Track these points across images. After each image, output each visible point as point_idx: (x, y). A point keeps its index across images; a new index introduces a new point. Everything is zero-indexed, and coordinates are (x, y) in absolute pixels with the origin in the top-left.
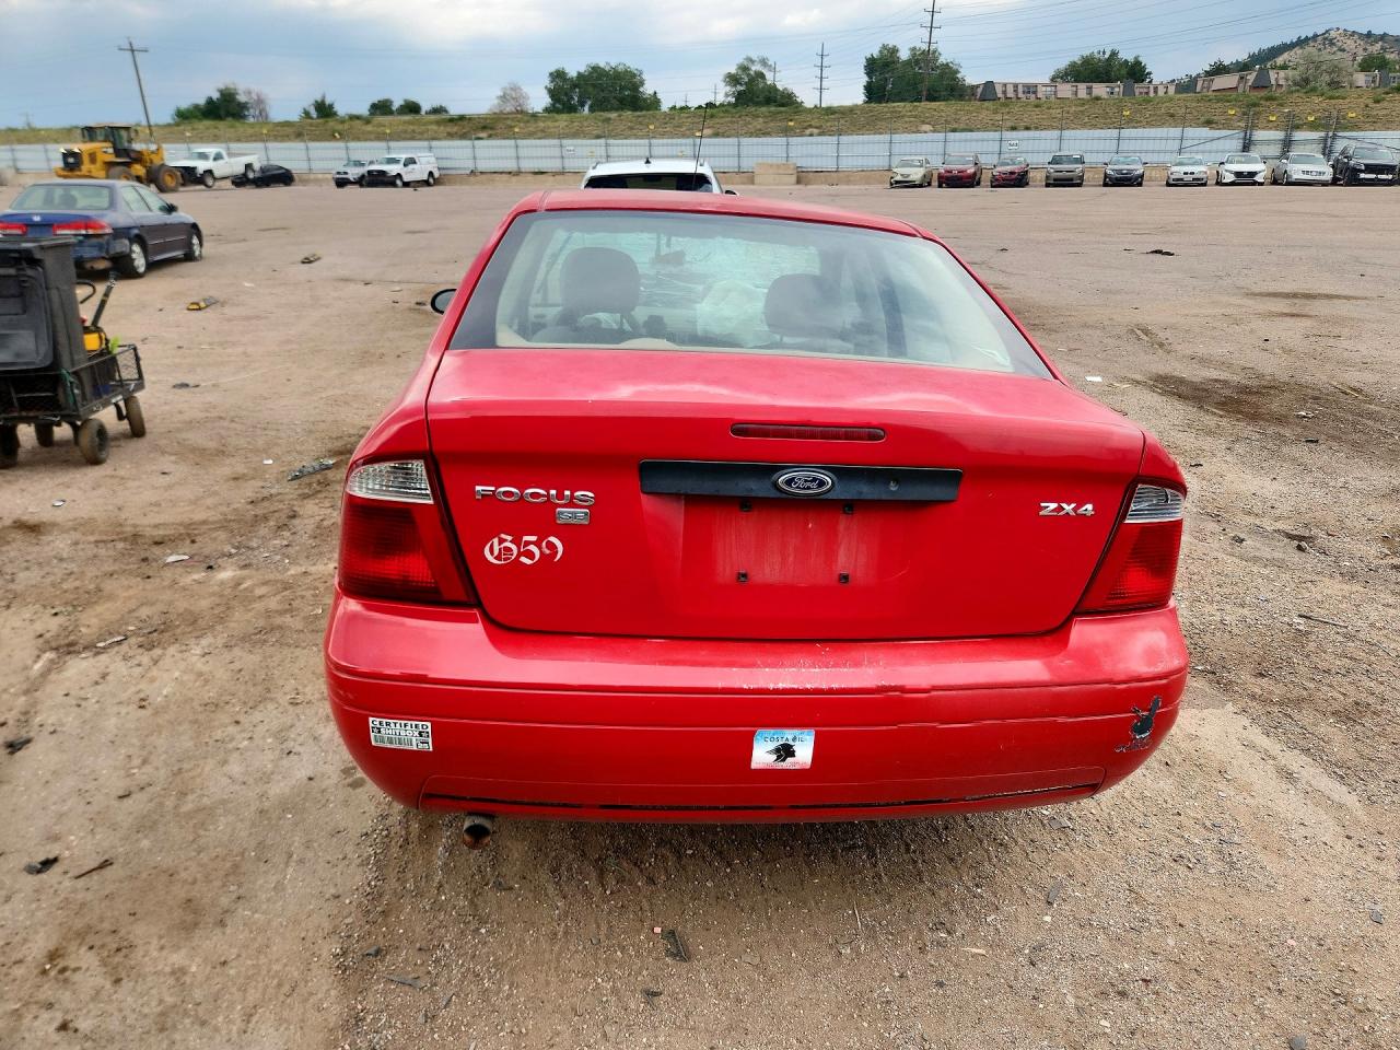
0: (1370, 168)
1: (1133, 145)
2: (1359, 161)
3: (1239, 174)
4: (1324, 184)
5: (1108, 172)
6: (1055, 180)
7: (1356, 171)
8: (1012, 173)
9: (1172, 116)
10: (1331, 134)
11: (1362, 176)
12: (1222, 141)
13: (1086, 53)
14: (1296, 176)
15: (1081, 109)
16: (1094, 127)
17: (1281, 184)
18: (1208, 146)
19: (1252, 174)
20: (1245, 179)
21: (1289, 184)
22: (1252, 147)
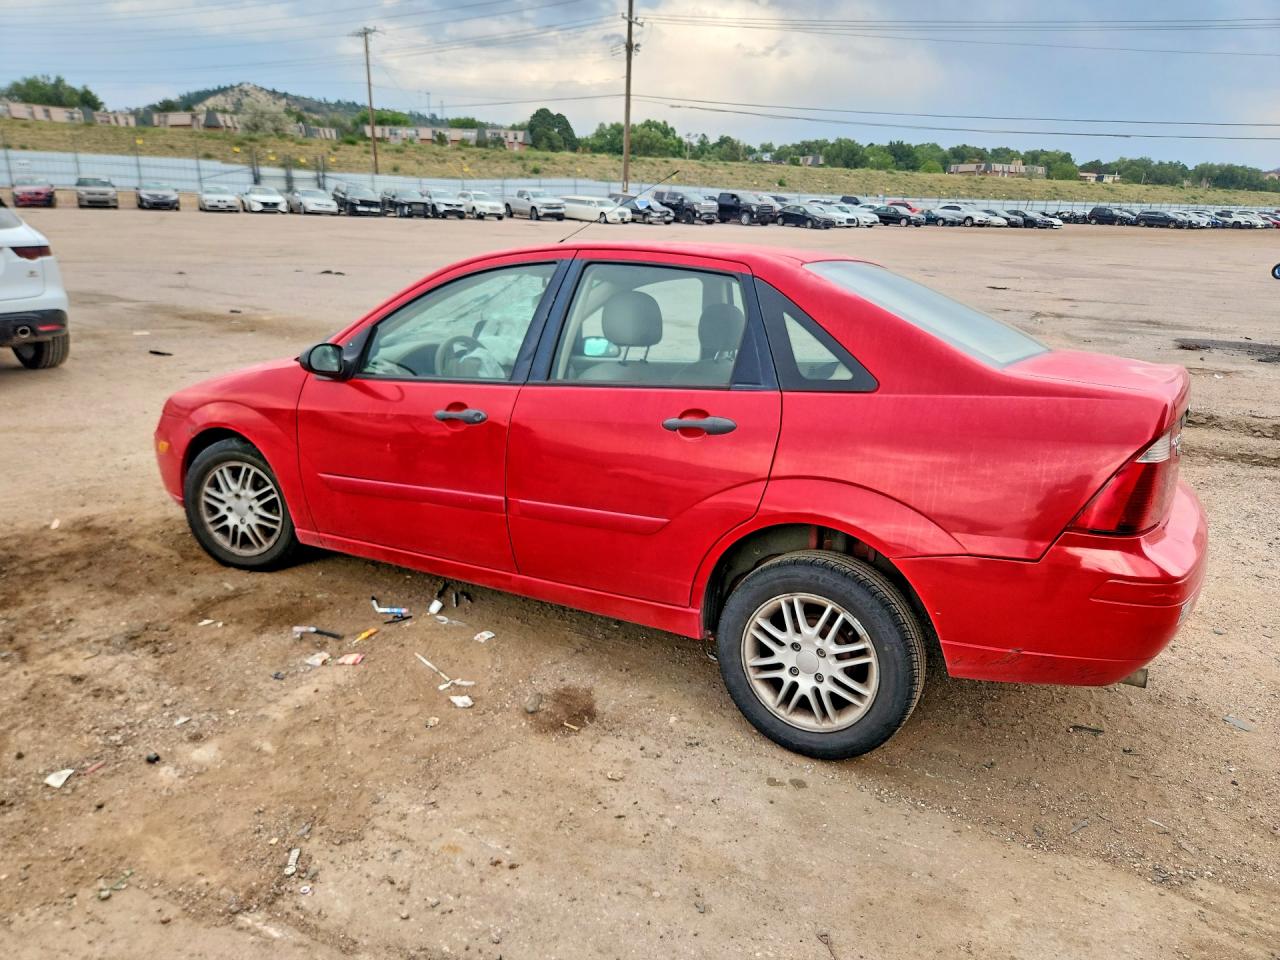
0: (364, 203)
1: (153, 172)
2: (355, 196)
3: (265, 204)
4: (333, 214)
5: (144, 196)
6: (90, 202)
7: (353, 205)
8: (38, 194)
9: (172, 147)
10: (321, 174)
11: (360, 209)
12: (234, 175)
13: (29, 76)
14: (311, 207)
15: (75, 133)
16: (97, 151)
17: (299, 213)
18: (224, 178)
19: (275, 205)
20: (269, 208)
21: (306, 213)
22: (262, 181)
